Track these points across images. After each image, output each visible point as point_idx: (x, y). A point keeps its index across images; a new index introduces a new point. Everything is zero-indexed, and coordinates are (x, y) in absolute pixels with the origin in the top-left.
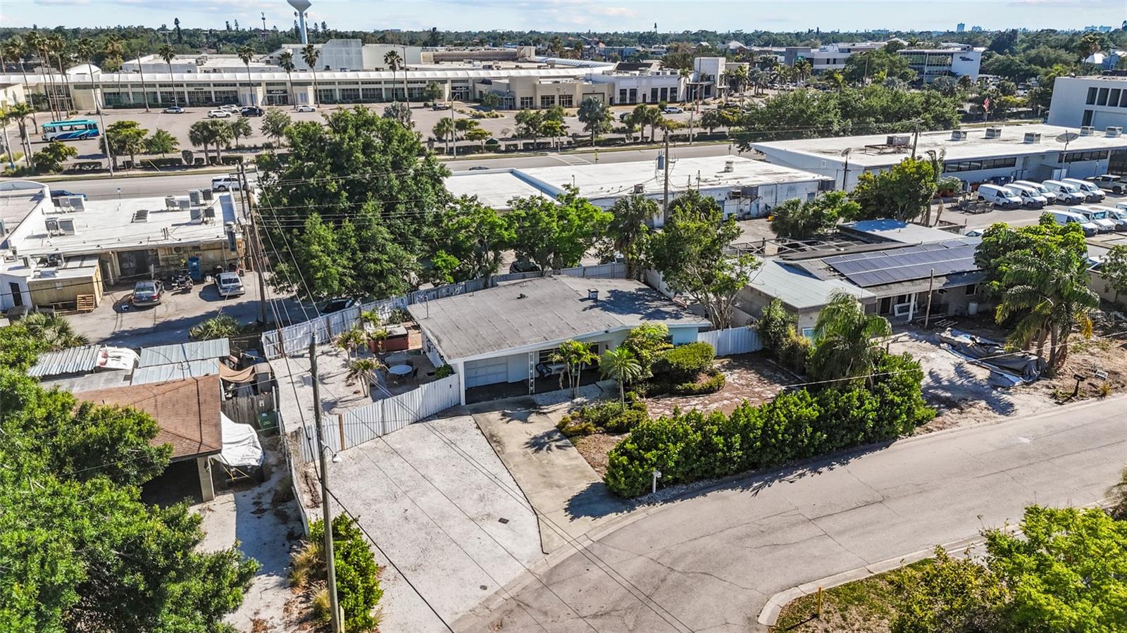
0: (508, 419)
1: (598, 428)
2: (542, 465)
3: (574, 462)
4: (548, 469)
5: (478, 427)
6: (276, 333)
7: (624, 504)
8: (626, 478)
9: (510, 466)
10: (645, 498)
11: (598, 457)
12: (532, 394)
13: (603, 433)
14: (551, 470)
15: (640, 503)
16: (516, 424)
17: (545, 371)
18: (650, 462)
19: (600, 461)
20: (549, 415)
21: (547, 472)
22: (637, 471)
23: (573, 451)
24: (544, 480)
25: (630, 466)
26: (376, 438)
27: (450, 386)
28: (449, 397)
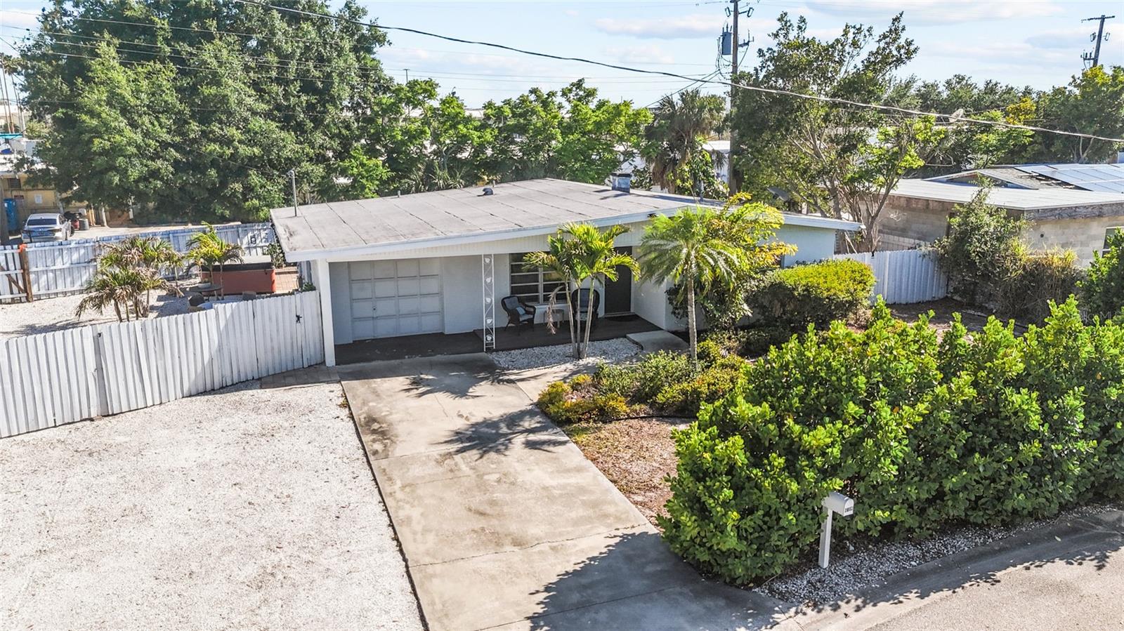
0: (422, 389)
1: (637, 407)
2: (482, 486)
3: (574, 480)
4: (498, 495)
5: (346, 405)
6: (16, 252)
7: (734, 602)
8: (744, 514)
9: (394, 488)
10: (800, 584)
11: (639, 469)
12: (489, 350)
13: (648, 417)
14: (508, 497)
15: (787, 599)
16: (442, 400)
17: (521, 310)
18: (819, 461)
19: (646, 477)
20: (519, 384)
21: (493, 503)
22: (780, 491)
23: (570, 453)
24: (479, 523)
25: (756, 472)
26: (81, 421)
27: (295, 319)
28: (295, 344)
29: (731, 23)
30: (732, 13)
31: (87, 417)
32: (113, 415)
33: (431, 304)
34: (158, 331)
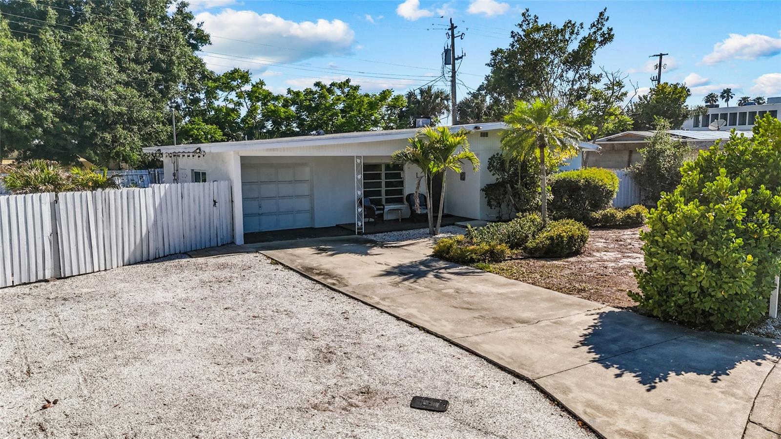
1: (515, 251)
4: (467, 299)
5: (277, 263)
12: (360, 234)
13: (525, 258)
14: (476, 300)
21: (469, 303)
24: (475, 314)
26: (36, 282)
27: (212, 203)
28: (212, 225)
29: (450, 43)
30: (450, 37)
31: (42, 278)
32: (65, 278)
33: (304, 204)
34: (107, 202)
